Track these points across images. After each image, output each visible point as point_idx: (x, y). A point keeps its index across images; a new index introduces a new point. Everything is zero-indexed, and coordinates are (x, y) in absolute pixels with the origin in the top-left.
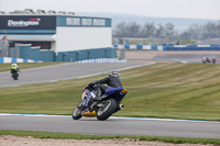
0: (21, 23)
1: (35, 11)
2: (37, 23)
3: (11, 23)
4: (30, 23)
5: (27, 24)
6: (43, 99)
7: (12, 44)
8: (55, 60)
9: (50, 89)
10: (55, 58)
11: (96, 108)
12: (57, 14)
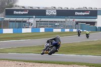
0: (81, 13)
1: (88, 8)
2: (89, 13)
3: (77, 13)
4: (85, 13)
5: (84, 14)
6: (91, 49)
7: (77, 23)
8: (96, 31)
9: (94, 44)
10: (96, 30)
11: (49, 50)
12: (98, 9)
